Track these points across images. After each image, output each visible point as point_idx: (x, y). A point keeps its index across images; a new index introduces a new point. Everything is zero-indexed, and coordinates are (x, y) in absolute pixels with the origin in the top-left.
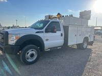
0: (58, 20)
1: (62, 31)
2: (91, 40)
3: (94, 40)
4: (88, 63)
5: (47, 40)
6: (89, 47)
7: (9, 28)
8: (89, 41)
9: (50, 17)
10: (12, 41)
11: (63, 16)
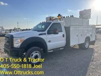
0: (59, 21)
1: (64, 32)
2: (92, 39)
3: (96, 39)
4: (91, 63)
5: (50, 41)
6: (91, 46)
7: (10, 30)
8: (91, 41)
9: (51, 19)
10: (17, 44)
11: (64, 17)
